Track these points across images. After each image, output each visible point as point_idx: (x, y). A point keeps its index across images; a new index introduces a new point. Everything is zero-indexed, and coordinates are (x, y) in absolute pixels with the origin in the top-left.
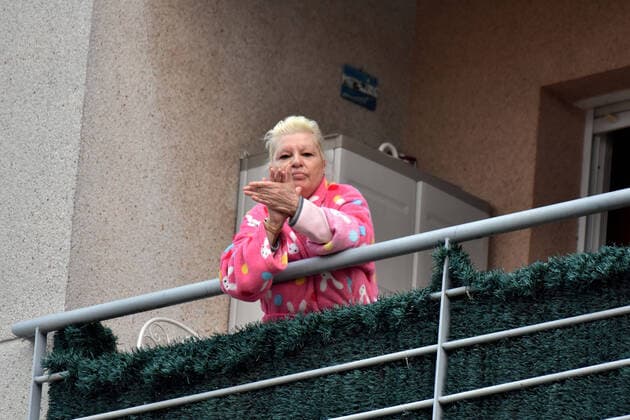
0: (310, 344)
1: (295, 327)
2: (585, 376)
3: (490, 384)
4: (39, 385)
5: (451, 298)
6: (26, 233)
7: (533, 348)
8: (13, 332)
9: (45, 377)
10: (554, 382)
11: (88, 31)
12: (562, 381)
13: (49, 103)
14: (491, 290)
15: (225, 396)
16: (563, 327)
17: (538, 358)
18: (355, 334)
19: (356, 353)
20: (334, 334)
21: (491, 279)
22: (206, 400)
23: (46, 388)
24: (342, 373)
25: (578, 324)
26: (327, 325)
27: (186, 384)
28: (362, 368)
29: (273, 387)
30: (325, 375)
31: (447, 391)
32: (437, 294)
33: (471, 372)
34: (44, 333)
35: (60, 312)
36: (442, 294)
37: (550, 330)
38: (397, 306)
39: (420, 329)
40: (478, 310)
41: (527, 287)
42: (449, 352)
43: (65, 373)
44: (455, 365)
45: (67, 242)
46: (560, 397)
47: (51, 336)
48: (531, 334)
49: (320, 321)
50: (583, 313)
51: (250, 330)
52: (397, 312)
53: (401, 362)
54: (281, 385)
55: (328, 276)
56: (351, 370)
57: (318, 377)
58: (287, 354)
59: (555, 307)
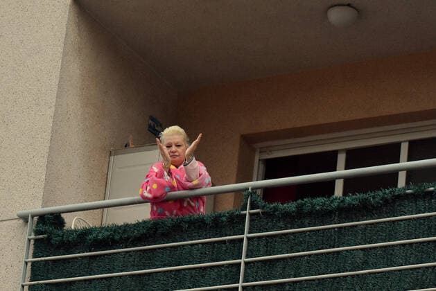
0: (176, 231)
1: (169, 222)
2: (322, 254)
3: (270, 255)
4: (29, 240)
5: (251, 215)
6: (22, 171)
7: (294, 240)
8: (17, 215)
9: (33, 236)
10: (305, 256)
11: (57, 82)
12: (310, 255)
13: (35, 113)
14: (274, 212)
15: (130, 251)
16: (310, 231)
17: (297, 245)
18: (200, 227)
19: (199, 236)
20: (189, 227)
21: (274, 207)
22: (119, 253)
23: (32, 242)
24: (192, 245)
25: (318, 230)
26: (185, 222)
27: (109, 245)
28: (202, 244)
29: (155, 249)
30: (183, 246)
31: (247, 256)
32: (244, 212)
33: (261, 249)
34: (33, 217)
35: (39, 208)
36: (247, 212)
37: (303, 232)
38: (224, 216)
39: (233, 228)
40: (265, 221)
41: (293, 212)
42: (249, 239)
43: (45, 236)
44: (252, 245)
45: (43, 177)
46: (308, 263)
47: (36, 219)
48: (294, 233)
49: (182, 220)
50: (321, 225)
51: (145, 222)
52: (224, 219)
53: (224, 242)
54: (159, 248)
55: (189, 199)
56: (197, 244)
57: (179, 246)
58: (163, 234)
59: (307, 221)
